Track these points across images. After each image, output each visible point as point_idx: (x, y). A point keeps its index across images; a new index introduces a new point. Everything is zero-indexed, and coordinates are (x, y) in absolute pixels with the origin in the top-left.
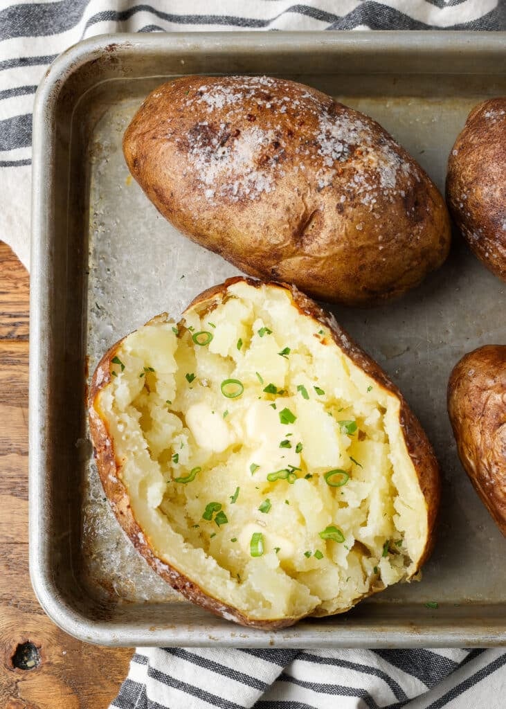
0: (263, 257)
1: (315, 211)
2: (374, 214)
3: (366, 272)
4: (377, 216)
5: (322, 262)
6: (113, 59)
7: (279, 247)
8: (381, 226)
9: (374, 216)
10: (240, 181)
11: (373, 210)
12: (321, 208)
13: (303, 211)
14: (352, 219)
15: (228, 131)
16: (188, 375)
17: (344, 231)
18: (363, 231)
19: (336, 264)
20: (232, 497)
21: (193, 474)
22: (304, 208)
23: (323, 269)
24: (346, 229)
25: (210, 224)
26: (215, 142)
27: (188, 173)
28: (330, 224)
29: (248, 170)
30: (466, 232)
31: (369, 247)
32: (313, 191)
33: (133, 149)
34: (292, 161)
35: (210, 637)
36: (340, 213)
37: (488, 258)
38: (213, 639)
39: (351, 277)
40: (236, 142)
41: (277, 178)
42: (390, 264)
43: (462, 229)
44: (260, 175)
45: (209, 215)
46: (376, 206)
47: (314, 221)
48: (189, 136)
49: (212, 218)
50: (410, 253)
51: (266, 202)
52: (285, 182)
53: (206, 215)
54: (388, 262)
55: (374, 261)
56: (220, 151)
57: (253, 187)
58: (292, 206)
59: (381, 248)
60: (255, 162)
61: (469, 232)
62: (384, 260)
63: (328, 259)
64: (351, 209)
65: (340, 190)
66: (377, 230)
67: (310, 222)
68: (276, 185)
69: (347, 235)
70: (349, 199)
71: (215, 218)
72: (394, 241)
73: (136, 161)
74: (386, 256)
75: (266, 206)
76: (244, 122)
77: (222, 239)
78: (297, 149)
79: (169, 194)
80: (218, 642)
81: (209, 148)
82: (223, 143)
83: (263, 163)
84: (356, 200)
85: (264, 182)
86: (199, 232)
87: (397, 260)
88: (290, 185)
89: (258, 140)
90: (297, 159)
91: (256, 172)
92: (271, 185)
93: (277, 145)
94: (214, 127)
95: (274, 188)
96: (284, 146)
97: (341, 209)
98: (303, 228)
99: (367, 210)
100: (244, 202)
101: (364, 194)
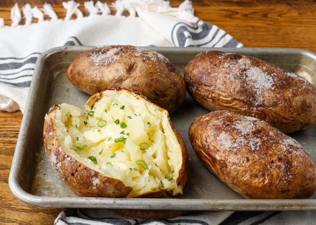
0: (116, 82)
1: (135, 63)
2: (156, 63)
3: (154, 82)
4: (157, 64)
5: (137, 78)
6: (66, 53)
7: (122, 76)
8: (158, 67)
9: (156, 64)
10: (109, 59)
11: (155, 62)
12: (137, 61)
13: (130, 64)
14: (148, 64)
15: (105, 50)
16: (84, 122)
17: (145, 67)
18: (152, 67)
19: (142, 78)
20: (100, 153)
21: (84, 148)
22: (131, 62)
23: (137, 81)
24: (146, 66)
25: (97, 75)
26: (100, 53)
27: (90, 62)
28: (140, 65)
29: (111, 56)
30: (192, 89)
31: (154, 73)
32: (134, 57)
33: (70, 68)
34: (127, 52)
35: (86, 199)
36: (143, 62)
37: (200, 94)
38: (88, 200)
39: (148, 84)
40: (108, 52)
41: (121, 56)
42: (162, 81)
43: (190, 88)
44: (116, 56)
45: (97, 71)
46: (156, 61)
47: (134, 66)
48: (91, 54)
49: (97, 72)
50: (170, 81)
51: (117, 62)
52: (124, 57)
53: (95, 72)
54: (162, 80)
55: (156, 78)
56: (102, 55)
57: (113, 59)
58: (126, 62)
59: (159, 74)
60: (114, 54)
61: (193, 88)
62: (160, 78)
63: (139, 77)
64: (147, 61)
65: (144, 56)
66: (157, 68)
67: (133, 67)
68: (121, 57)
69: (146, 68)
70: (147, 59)
71: (99, 72)
72: (163, 73)
73: (71, 71)
74: (161, 77)
75: (117, 64)
76: (110, 48)
77: (101, 80)
78: (129, 50)
79: (83, 70)
80: (90, 201)
81: (98, 54)
82: (103, 53)
83: (117, 54)
84: (149, 59)
85: (117, 58)
86: (93, 80)
87: (165, 80)
88: (126, 57)
89: (115, 50)
90: (129, 52)
91: (114, 56)
92: (119, 58)
93: (122, 50)
94: (100, 50)
95: (120, 58)
96: (124, 50)
97: (144, 61)
98: (130, 69)
99: (153, 61)
100: (109, 64)
101: (152, 57)
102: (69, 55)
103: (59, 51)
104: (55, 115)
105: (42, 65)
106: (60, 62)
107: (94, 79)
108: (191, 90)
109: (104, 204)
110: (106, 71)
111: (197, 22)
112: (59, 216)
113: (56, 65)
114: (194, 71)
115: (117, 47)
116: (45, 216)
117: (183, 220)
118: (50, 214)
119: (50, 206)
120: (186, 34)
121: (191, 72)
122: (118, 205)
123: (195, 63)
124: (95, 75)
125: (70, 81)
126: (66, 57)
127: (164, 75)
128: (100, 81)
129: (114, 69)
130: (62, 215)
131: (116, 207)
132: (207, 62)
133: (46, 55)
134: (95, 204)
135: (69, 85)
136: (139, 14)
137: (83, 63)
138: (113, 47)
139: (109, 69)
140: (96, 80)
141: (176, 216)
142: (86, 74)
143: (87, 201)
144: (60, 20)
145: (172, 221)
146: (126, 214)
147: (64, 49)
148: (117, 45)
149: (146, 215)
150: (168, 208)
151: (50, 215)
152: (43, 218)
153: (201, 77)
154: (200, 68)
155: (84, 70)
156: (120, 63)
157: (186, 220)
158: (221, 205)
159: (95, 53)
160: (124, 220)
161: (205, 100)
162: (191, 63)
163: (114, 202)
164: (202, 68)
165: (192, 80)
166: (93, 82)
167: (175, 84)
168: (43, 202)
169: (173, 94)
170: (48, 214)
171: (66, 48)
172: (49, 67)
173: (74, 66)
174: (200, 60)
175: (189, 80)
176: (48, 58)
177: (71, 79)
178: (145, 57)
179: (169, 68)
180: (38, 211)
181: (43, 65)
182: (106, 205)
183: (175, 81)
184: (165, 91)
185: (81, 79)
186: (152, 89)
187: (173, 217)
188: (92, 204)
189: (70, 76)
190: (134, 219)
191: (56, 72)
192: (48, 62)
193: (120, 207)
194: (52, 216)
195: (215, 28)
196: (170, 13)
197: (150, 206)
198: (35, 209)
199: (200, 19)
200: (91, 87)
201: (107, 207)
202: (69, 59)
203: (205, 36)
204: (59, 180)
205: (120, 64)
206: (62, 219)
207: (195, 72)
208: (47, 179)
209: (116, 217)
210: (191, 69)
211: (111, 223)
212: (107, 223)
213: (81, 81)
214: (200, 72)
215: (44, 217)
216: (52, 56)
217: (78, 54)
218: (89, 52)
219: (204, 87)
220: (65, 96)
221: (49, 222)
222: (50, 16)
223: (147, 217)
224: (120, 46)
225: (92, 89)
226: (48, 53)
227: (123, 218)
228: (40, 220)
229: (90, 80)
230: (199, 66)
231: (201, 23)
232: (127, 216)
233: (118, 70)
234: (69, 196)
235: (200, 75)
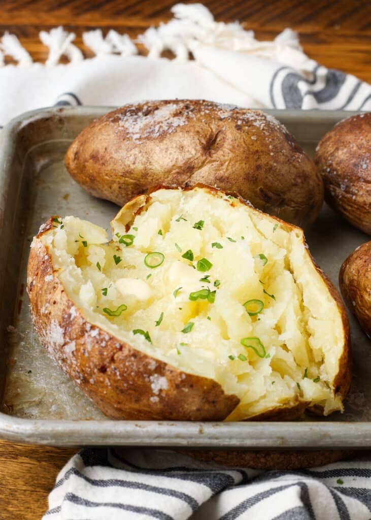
0: (178, 173)
1: (219, 132)
2: (264, 131)
3: (263, 171)
4: (267, 134)
5: (227, 163)
6: (61, 120)
7: (192, 160)
8: (270, 140)
9: (264, 133)
10: (161, 124)
11: (263, 129)
12: (224, 129)
13: (209, 133)
14: (248, 133)
15: (149, 109)
16: (115, 256)
17: (242, 140)
18: (256, 141)
19: (238, 164)
20: (157, 322)
21: (120, 310)
22: (210, 130)
23: (227, 170)
24: (244, 139)
25: (136, 158)
26: (140, 114)
27: (119, 131)
28: (230, 137)
29: (167, 118)
30: (335, 190)
31: (262, 152)
32: (217, 120)
33: (74, 147)
34: (200, 111)
35: (136, 425)
36: (238, 129)
37: (355, 200)
38: (140, 427)
39: (251, 176)
40: (156, 112)
41: (188, 118)
42: (280, 170)
43: (331, 189)
44: (176, 119)
45: (136, 151)
46: (265, 128)
47: (218, 139)
48: (120, 116)
49: (137, 153)
50: (295, 170)
51: (181, 131)
52: (195, 119)
53: (133, 152)
54: (278, 168)
55: (267, 163)
56: (144, 118)
57: (170, 125)
58: (200, 130)
59: (272, 154)
60: (171, 114)
61: (337, 189)
62: (275, 164)
63: (231, 160)
64: (247, 128)
65: (237, 119)
66: (268, 142)
67: (215, 140)
68: (188, 121)
69: (244, 142)
70: (244, 123)
71: (140, 152)
72: (281, 154)
73: (76, 153)
74: (276, 162)
75: (181, 134)
76: (160, 104)
77: (145, 169)
78: (202, 107)
79: (104, 150)
80: (145, 429)
81: (136, 116)
82: (146, 114)
83: (177, 114)
84: (249, 124)
85: (180, 121)
86: (127, 169)
87: (284, 169)
88: (199, 120)
89: (173, 108)
90: (203, 110)
91: (172, 119)
92: (184, 122)
93: (187, 107)
94: (139, 109)
95: (186, 123)
96: (192, 107)
97: (239, 128)
98: (210, 145)
99: (258, 129)
100: (163, 136)
101: (255, 120)
102: (66, 125)
103: (46, 116)
104: (53, 241)
106: (45, 139)
107: (129, 166)
108: (333, 194)
109: (177, 436)
110: (157, 149)
111: (316, 69)
112: (70, 465)
113: (40, 144)
114: (340, 152)
115: (176, 102)
116: (33, 466)
117: (347, 470)
118: (45, 461)
119: (54, 441)
120: (303, 87)
121: (332, 155)
122: (210, 438)
123: (341, 136)
124: (132, 158)
125: (74, 176)
126: (61, 129)
127: (282, 159)
128: (143, 172)
129: (174, 145)
130: (76, 464)
131: (204, 441)
132: (366, 133)
133: (20, 123)
134: (158, 437)
135: (71, 187)
136: (196, 54)
137: (102, 135)
138: (167, 102)
139: (163, 146)
140: (133, 170)
141: (329, 462)
142: (111, 158)
143: (138, 429)
144: (37, 66)
145: (320, 473)
146: (218, 459)
147: (57, 111)
148: (174, 98)
149: (263, 460)
150: (322, 443)
151: (44, 463)
152: (29, 471)
153: (355, 165)
154: (351, 146)
155: (106, 149)
156: (188, 132)
157: (353, 470)
159: (128, 114)
160: (218, 472)
161: (365, 213)
162: (330, 138)
163: (201, 432)
164: (357, 146)
165: (335, 173)
166: (128, 173)
167: (305, 177)
168: (36, 433)
169: (300, 200)
170: (39, 461)
171: (61, 110)
172: (25, 149)
173: (83, 144)
174: (350, 131)
175: (329, 172)
176: (24, 129)
177: (75, 172)
178: (240, 119)
179: (291, 144)
180: (17, 455)
181: (14, 142)
182: (183, 438)
183: (304, 171)
184: (284, 193)
185: (100, 169)
186: (259, 188)
187: (322, 464)
188: (149, 437)
189: (73, 165)
190: (238, 471)
191: (38, 160)
192: (23, 137)
193: (215, 442)
194: (50, 465)
195: (351, 81)
196: (260, 53)
197: (282, 438)
198: (10, 449)
199: (320, 64)
200: (123, 186)
201: (184, 442)
202: (65, 134)
203: (332, 96)
204: (63, 385)
205: (186, 135)
206: (78, 472)
207: (342, 154)
208: (35, 382)
209: (195, 466)
210: (331, 149)
211: (191, 480)
212: (182, 479)
213: (99, 173)
214: (353, 155)
215: (31, 468)
216: (31, 125)
217: (90, 122)
218: (116, 114)
219: (364, 185)
220: (60, 208)
221: (43, 480)
222: (16, 57)
223: (266, 464)
224: (183, 101)
225: (125, 189)
226: (25, 119)
227: (211, 468)
228: (22, 475)
229: (120, 169)
230: (350, 142)
231: (323, 72)
232: (219, 463)
233: (182, 147)
234: (87, 420)
235: (353, 161)
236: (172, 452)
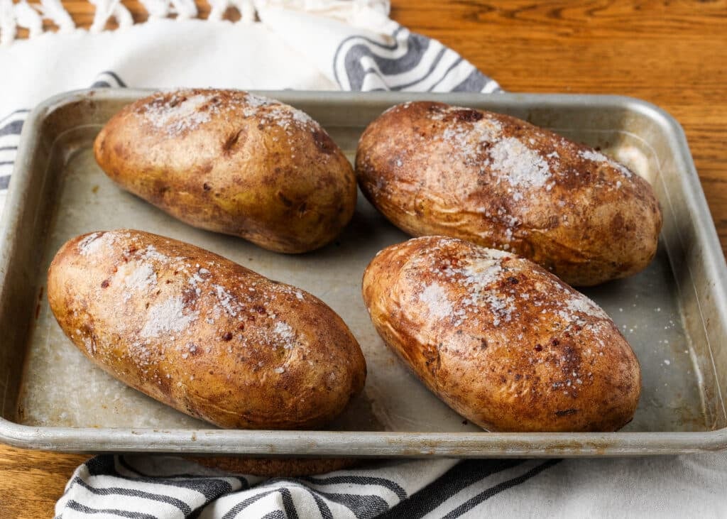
0: (197, 173)
1: (242, 130)
2: (288, 132)
3: (281, 175)
4: (290, 134)
5: (245, 166)
6: (92, 105)
7: (211, 160)
8: (293, 141)
9: (287, 134)
10: (184, 119)
11: (287, 130)
12: (246, 128)
13: (230, 132)
14: (270, 134)
15: (178, 99)
17: (263, 141)
18: (278, 142)
19: (256, 166)
22: (232, 129)
23: (245, 172)
24: (265, 139)
25: (156, 155)
26: (167, 105)
27: (144, 125)
28: (253, 137)
29: (191, 113)
30: (371, 188)
31: (283, 154)
32: (240, 118)
33: (101, 136)
34: (226, 106)
36: (260, 129)
37: (390, 199)
38: (136, 434)
39: (269, 179)
40: (184, 103)
41: (213, 115)
42: (301, 174)
43: (369, 187)
44: (200, 115)
45: (156, 148)
46: (289, 128)
47: (239, 138)
48: (147, 106)
49: (158, 150)
50: (319, 172)
51: (204, 129)
52: (219, 116)
53: (154, 148)
54: (299, 170)
55: (287, 166)
56: (171, 109)
57: (193, 122)
58: (222, 128)
59: (293, 156)
60: (197, 108)
61: (374, 186)
62: (296, 167)
63: (249, 162)
64: (269, 128)
65: (261, 117)
66: (290, 143)
67: (236, 140)
68: (212, 118)
69: (265, 143)
70: (268, 122)
71: (161, 149)
72: (304, 156)
73: (103, 143)
74: (297, 164)
75: (202, 131)
76: (191, 95)
77: (166, 166)
78: (230, 102)
79: (127, 143)
80: (140, 436)
81: (162, 108)
82: (173, 105)
83: (204, 108)
84: (273, 123)
85: (203, 117)
86: (148, 165)
87: (307, 172)
88: (223, 117)
89: (201, 100)
90: (230, 105)
91: (196, 113)
92: (208, 119)
93: (215, 100)
94: (167, 99)
95: (210, 120)
96: (220, 100)
97: (261, 127)
98: (231, 144)
99: (281, 129)
100: (185, 133)
101: (280, 119)
102: (98, 109)
103: (77, 100)
105: (36, 133)
107: (150, 163)
108: (370, 191)
109: (172, 443)
110: (178, 147)
111: (396, 33)
112: (76, 474)
113: (69, 130)
114: (378, 147)
115: (205, 92)
117: (345, 477)
119: (55, 447)
120: (366, 63)
121: (371, 149)
122: (202, 445)
123: (381, 128)
124: (153, 155)
125: (102, 166)
126: (92, 114)
127: (304, 161)
128: (164, 169)
129: (195, 143)
130: (81, 473)
131: (197, 448)
132: (405, 128)
133: (46, 109)
134: (152, 444)
135: (99, 178)
136: (261, 15)
137: (127, 127)
138: (197, 92)
139: (184, 144)
140: (154, 167)
141: (332, 470)
142: (134, 153)
143: (134, 435)
144: (80, 32)
145: (322, 480)
146: (221, 465)
147: (88, 95)
148: (205, 87)
149: (264, 467)
150: (310, 451)
153: (392, 162)
154: (389, 140)
155: (129, 143)
156: (210, 130)
157: (351, 477)
158: (424, 444)
159: (155, 105)
160: (217, 478)
161: (400, 213)
162: (372, 129)
163: (194, 439)
164: (395, 141)
165: (372, 169)
166: (148, 170)
167: (330, 180)
168: (38, 439)
169: (325, 204)
171: (92, 93)
172: (52, 137)
173: (109, 133)
174: (391, 124)
175: (367, 168)
176: (51, 116)
178: (264, 118)
179: (319, 143)
181: (39, 132)
182: (176, 444)
183: (329, 173)
184: (306, 196)
185: (123, 163)
186: (278, 191)
187: (324, 472)
188: (144, 443)
189: (100, 155)
190: (238, 477)
191: (68, 148)
192: (49, 124)
193: (207, 449)
195: (435, 46)
196: (335, 13)
197: (271, 446)
199: (404, 25)
200: (145, 183)
201: (178, 449)
202: (97, 119)
203: (414, 64)
205: (208, 133)
206: (81, 481)
207: (380, 149)
208: (48, 391)
209: (199, 473)
210: (370, 143)
211: (187, 487)
212: (178, 486)
213: (122, 167)
214: (390, 152)
216: (59, 111)
217: (117, 108)
218: (143, 103)
219: (399, 185)
220: (88, 203)
222: (58, 22)
223: (268, 471)
224: (214, 91)
225: (146, 185)
226: (51, 105)
227: (214, 474)
229: (142, 165)
230: (388, 137)
231: (404, 35)
232: (225, 469)
233: (202, 146)
234: (96, 427)
235: (388, 158)
236: (180, 459)
